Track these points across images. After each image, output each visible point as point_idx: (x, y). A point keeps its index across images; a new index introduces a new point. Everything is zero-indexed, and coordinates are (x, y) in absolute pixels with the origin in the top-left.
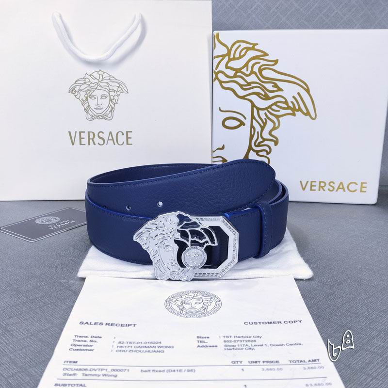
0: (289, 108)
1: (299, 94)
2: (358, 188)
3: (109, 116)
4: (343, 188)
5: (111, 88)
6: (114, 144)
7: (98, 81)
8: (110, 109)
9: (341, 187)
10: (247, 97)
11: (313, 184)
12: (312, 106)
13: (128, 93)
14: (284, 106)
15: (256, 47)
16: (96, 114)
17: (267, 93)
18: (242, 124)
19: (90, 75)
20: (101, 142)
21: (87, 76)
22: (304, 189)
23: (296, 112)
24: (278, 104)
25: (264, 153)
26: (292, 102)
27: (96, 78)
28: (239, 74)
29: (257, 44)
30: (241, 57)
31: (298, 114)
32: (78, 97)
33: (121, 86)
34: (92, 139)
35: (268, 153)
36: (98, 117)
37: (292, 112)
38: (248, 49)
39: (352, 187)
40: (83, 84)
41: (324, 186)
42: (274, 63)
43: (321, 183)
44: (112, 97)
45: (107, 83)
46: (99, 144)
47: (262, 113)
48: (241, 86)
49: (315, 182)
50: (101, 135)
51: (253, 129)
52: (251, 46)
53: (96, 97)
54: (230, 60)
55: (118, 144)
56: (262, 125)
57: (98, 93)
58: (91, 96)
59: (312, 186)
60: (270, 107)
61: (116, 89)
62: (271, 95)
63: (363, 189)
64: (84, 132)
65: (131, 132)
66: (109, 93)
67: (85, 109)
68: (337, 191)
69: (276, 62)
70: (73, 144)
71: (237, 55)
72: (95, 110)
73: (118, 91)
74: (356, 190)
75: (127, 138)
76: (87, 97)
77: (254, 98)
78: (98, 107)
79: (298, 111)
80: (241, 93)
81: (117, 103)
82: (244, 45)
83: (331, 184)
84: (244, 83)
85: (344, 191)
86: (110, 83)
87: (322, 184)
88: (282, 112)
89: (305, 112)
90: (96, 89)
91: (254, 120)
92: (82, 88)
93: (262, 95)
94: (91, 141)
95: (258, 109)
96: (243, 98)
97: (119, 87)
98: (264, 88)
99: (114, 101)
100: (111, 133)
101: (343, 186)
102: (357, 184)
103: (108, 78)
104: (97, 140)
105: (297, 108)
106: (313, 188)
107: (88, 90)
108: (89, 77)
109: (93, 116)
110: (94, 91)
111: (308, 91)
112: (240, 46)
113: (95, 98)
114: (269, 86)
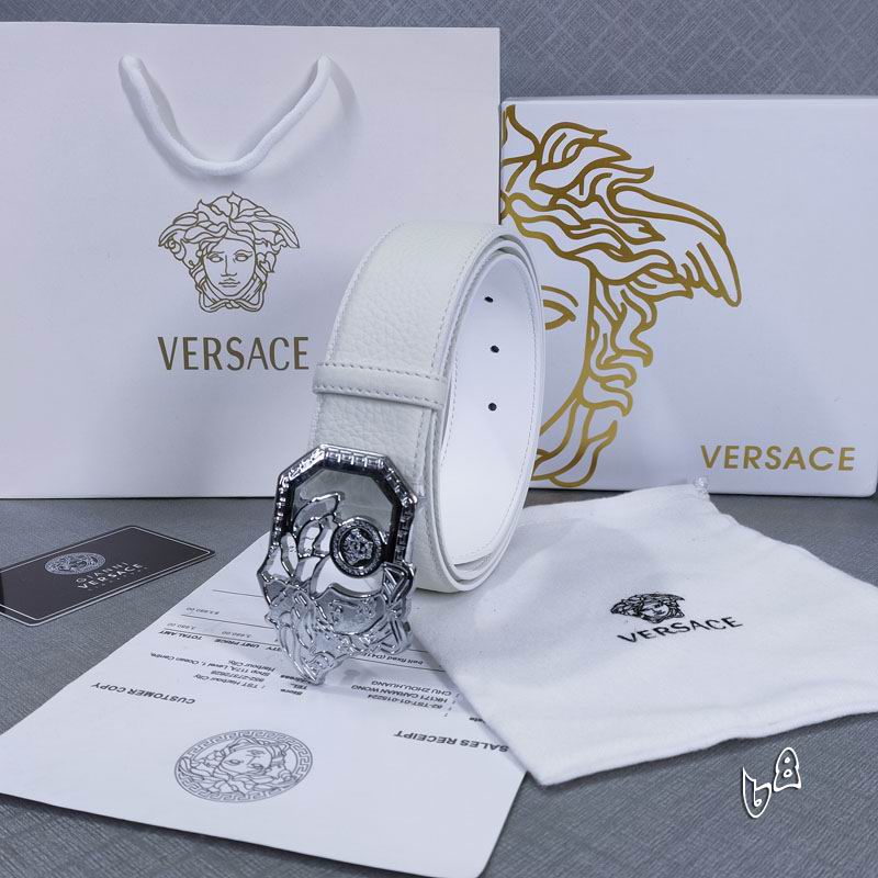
0: (677, 279)
1: (700, 246)
2: (835, 459)
3: (254, 300)
4: (800, 462)
5: (259, 235)
6: (266, 368)
7: (227, 220)
8: (257, 284)
9: (796, 458)
10: (581, 255)
11: (732, 452)
12: (731, 275)
13: (298, 247)
14: (667, 274)
15: (602, 139)
16: (222, 297)
17: (628, 244)
18: (568, 316)
19: (210, 206)
20: (235, 362)
21: (202, 208)
22: (710, 465)
23: (693, 289)
24: (652, 270)
25: (618, 384)
26: (685, 266)
27: (223, 212)
28: (562, 201)
29: (605, 132)
30: (566, 162)
31: (699, 292)
32: (180, 256)
33: (281, 232)
34: (215, 356)
35: (629, 383)
36: (227, 303)
37: (684, 289)
38: (582, 143)
39: (821, 459)
40: (191, 226)
41: (757, 457)
42: (643, 176)
43: (751, 451)
44: (261, 258)
45: (249, 224)
46: (229, 366)
47: (615, 291)
48: (567, 229)
49: (737, 447)
50: (234, 346)
51: (593, 329)
52: (590, 136)
53: (223, 256)
54: (540, 169)
55: (274, 366)
56: (615, 318)
57: (228, 247)
58: (212, 255)
59: (728, 457)
60: (633, 277)
61: (270, 237)
62: (635, 249)
63: (847, 464)
64: (195, 339)
65: (306, 339)
66: (254, 248)
67: (197, 285)
68: (786, 467)
69: (648, 173)
70: (169, 366)
71: (557, 158)
72: (220, 287)
73: (276, 244)
74: (829, 465)
75: (297, 354)
76: (203, 256)
77: (596, 256)
78: (229, 280)
79: (697, 285)
80: (568, 245)
81: (272, 271)
82: (573, 135)
83: (774, 452)
84: (573, 222)
85: (803, 467)
86: (257, 224)
87: (753, 453)
88: (663, 288)
89: (716, 288)
90: (223, 237)
91: (595, 307)
92: (190, 235)
93: (616, 249)
94: (211, 359)
95: (607, 282)
96: (571, 256)
97: (277, 233)
98: (620, 235)
99: (266, 266)
100: (257, 341)
101: (800, 456)
102: (831, 452)
103: (252, 212)
104: (224, 357)
105: (696, 278)
106: (732, 462)
107: (204, 241)
108: (207, 210)
109: (215, 302)
110: (218, 243)
111: (721, 239)
112: (564, 136)
113: (221, 259)
114: (632, 230)
